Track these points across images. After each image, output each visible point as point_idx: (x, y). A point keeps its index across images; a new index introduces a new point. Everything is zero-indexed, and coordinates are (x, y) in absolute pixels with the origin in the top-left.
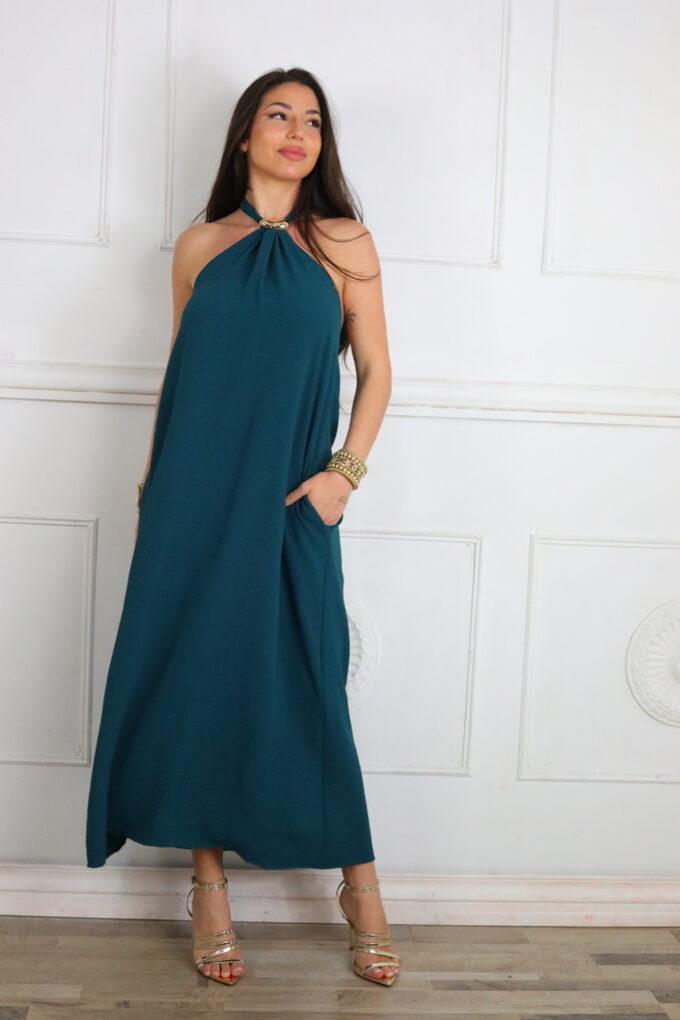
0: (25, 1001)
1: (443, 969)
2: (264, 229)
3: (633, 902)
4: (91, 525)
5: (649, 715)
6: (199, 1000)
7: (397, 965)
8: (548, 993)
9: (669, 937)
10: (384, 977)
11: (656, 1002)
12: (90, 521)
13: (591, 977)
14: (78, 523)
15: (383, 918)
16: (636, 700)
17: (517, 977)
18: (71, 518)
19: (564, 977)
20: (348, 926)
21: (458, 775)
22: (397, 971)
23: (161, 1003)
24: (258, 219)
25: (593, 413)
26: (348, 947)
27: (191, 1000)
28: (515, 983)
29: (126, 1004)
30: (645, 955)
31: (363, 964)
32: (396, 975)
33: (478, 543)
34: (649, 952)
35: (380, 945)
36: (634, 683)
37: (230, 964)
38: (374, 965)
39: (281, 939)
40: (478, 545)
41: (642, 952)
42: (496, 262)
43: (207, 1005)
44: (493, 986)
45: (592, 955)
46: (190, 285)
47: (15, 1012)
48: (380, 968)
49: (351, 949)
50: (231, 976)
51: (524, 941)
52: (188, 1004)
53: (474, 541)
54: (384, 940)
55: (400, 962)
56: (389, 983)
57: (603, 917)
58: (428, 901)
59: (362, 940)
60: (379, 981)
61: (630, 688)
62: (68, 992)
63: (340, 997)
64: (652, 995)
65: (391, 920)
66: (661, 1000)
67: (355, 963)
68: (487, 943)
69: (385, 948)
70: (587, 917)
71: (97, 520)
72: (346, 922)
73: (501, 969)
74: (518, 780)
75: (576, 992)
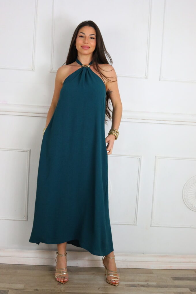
0: (8, 288)
1: (128, 281)
2: (83, 67)
3: (183, 262)
4: (29, 151)
5: (189, 208)
6: (58, 289)
7: (119, 280)
8: (159, 288)
9: (194, 272)
10: (115, 283)
11: (190, 291)
12: (28, 150)
13: (171, 284)
14: (25, 151)
15: (115, 266)
16: (185, 204)
17: (150, 283)
18: (23, 149)
19: (164, 284)
20: (105, 268)
21: (133, 225)
22: (119, 282)
23: (47, 290)
24: (81, 64)
25: (174, 121)
26: (104, 274)
27: (56, 289)
28: (150, 285)
29: (37, 290)
30: (187, 277)
31: (109, 279)
32: (119, 283)
33: (140, 158)
34: (188, 277)
35: (114, 274)
36: (185, 199)
37: (64, 278)
38: (112, 280)
39: (82, 272)
40: (140, 159)
41: (186, 277)
42: (146, 77)
43: (61, 290)
44: (143, 286)
45: (172, 277)
46: (62, 83)
47: (5, 291)
48: (114, 280)
49: (105, 275)
50: (64, 281)
51: (152, 273)
52: (55, 290)
53: (139, 157)
54: (116, 272)
55: (120, 279)
56: (117, 285)
57: (175, 266)
58: (125, 261)
59: (109, 272)
60: (114, 284)
61: (183, 200)
62: (21, 286)
63: (99, 289)
64: (189, 289)
65: (117, 267)
66: (191, 291)
67: (107, 279)
68: (141, 273)
69: (116, 275)
70: (170, 266)
71: (30, 150)
72: (104, 267)
73: (145, 281)
74: (151, 226)
75: (167, 288)
